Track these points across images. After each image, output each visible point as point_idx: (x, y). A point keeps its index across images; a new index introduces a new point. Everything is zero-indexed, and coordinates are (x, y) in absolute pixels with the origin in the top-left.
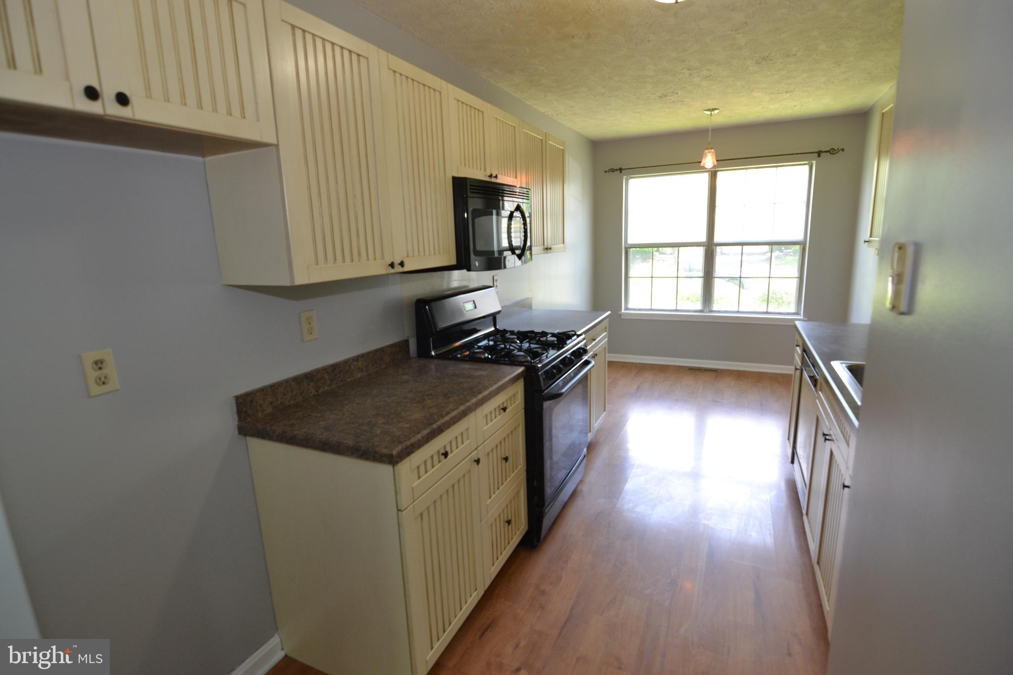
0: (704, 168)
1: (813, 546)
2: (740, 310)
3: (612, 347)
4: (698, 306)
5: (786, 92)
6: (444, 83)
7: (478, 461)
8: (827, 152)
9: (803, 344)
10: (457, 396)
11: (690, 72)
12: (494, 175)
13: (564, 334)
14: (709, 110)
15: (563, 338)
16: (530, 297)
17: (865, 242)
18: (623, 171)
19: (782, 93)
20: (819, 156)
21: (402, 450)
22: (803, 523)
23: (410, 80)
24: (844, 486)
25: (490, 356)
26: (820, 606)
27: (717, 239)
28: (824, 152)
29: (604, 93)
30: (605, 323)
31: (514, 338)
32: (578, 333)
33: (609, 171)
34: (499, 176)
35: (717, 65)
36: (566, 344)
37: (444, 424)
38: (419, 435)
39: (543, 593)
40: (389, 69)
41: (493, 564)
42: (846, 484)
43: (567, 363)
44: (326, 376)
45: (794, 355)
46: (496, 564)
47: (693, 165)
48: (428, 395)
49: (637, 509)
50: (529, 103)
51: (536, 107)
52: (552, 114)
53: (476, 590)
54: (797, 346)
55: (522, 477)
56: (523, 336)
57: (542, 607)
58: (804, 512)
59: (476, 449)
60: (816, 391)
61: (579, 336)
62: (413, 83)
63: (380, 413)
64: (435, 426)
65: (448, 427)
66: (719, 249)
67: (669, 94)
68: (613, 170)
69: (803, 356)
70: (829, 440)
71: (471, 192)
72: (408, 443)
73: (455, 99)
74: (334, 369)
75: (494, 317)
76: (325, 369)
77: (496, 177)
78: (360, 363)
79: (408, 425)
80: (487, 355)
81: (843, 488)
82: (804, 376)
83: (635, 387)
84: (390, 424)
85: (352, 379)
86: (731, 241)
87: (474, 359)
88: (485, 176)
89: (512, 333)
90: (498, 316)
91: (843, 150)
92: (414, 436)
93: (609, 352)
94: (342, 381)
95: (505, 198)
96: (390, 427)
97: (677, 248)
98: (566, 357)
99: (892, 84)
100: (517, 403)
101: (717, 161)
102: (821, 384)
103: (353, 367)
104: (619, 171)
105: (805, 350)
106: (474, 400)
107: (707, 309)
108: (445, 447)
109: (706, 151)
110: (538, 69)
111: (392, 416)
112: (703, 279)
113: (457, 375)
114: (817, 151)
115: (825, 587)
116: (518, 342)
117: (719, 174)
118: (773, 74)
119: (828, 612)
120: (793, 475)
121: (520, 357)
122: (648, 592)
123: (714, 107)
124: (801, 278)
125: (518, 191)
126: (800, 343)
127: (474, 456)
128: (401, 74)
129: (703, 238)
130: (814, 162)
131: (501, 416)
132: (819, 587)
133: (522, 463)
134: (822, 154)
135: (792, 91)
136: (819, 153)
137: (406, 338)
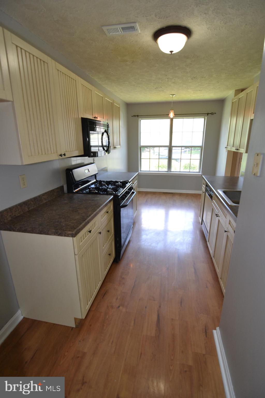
0: (170, 117)
1: (211, 252)
2: (181, 171)
3: (139, 186)
4: (166, 170)
5: (199, 91)
6: (77, 76)
7: (100, 233)
8: (210, 114)
9: (206, 184)
10: (91, 208)
11: (168, 80)
12: (96, 117)
13: (125, 182)
14: (172, 95)
15: (124, 184)
16: (107, 167)
17: (225, 148)
18: (139, 116)
19: (198, 91)
20: (208, 115)
21: (76, 231)
22: (207, 244)
23: (64, 74)
24: (225, 231)
25: (97, 191)
26: (215, 270)
27: (173, 145)
28: (209, 114)
29: (135, 85)
30: (137, 177)
31: (105, 184)
32: (129, 181)
33: (133, 116)
34: (98, 117)
35: (178, 78)
36: (126, 186)
37: (89, 220)
38: (81, 225)
39: (123, 278)
40: (56, 69)
41: (105, 271)
42: (226, 231)
43: (127, 193)
44: (32, 203)
45: (202, 187)
46: (106, 271)
47: (165, 115)
48: (79, 208)
49: (152, 245)
50: (104, 86)
51: (107, 88)
52: (113, 92)
53: (100, 281)
54: (204, 184)
55: (113, 237)
56: (108, 183)
57: (124, 284)
58: (207, 241)
59: (99, 228)
60: (212, 200)
61: (130, 182)
62: (65, 75)
63: (61, 217)
64: (86, 221)
65: (91, 221)
66: (173, 148)
67: (159, 88)
68: (135, 116)
69: (206, 188)
70: (218, 216)
71: (90, 124)
72: (78, 228)
73: (81, 84)
74: (35, 199)
75: (95, 176)
76: (31, 200)
77: (97, 118)
78: (45, 196)
79: (75, 221)
80: (96, 191)
81: (225, 232)
82: (206, 194)
83: (145, 200)
84: (67, 222)
85: (42, 203)
86: (178, 145)
87: (90, 193)
88: (93, 117)
89: (104, 182)
90: (97, 175)
91: (216, 113)
92: (80, 226)
93: (138, 188)
94: (38, 204)
95: (97, 126)
96: (67, 223)
97: (159, 148)
98: (127, 191)
99: (233, 91)
100: (111, 209)
101: (174, 115)
102: (214, 197)
103: (42, 199)
104: (137, 117)
105: (207, 185)
106: (98, 210)
107: (169, 171)
108: (89, 229)
109: (171, 111)
110: (110, 72)
111: (67, 218)
112: (168, 159)
113: (87, 200)
114: (207, 113)
115: (217, 265)
116: (106, 185)
117: (174, 120)
118: (196, 84)
119: (218, 272)
120: (202, 229)
121: (110, 192)
122: (160, 273)
123: (174, 94)
124: (201, 159)
125: (102, 123)
126: (205, 183)
127: (99, 231)
128: (60, 72)
129: (168, 144)
130: (206, 117)
131: (106, 215)
132: (214, 264)
133: (113, 232)
134: (209, 115)
135: (201, 90)
136: (208, 114)
137: (62, 185)
